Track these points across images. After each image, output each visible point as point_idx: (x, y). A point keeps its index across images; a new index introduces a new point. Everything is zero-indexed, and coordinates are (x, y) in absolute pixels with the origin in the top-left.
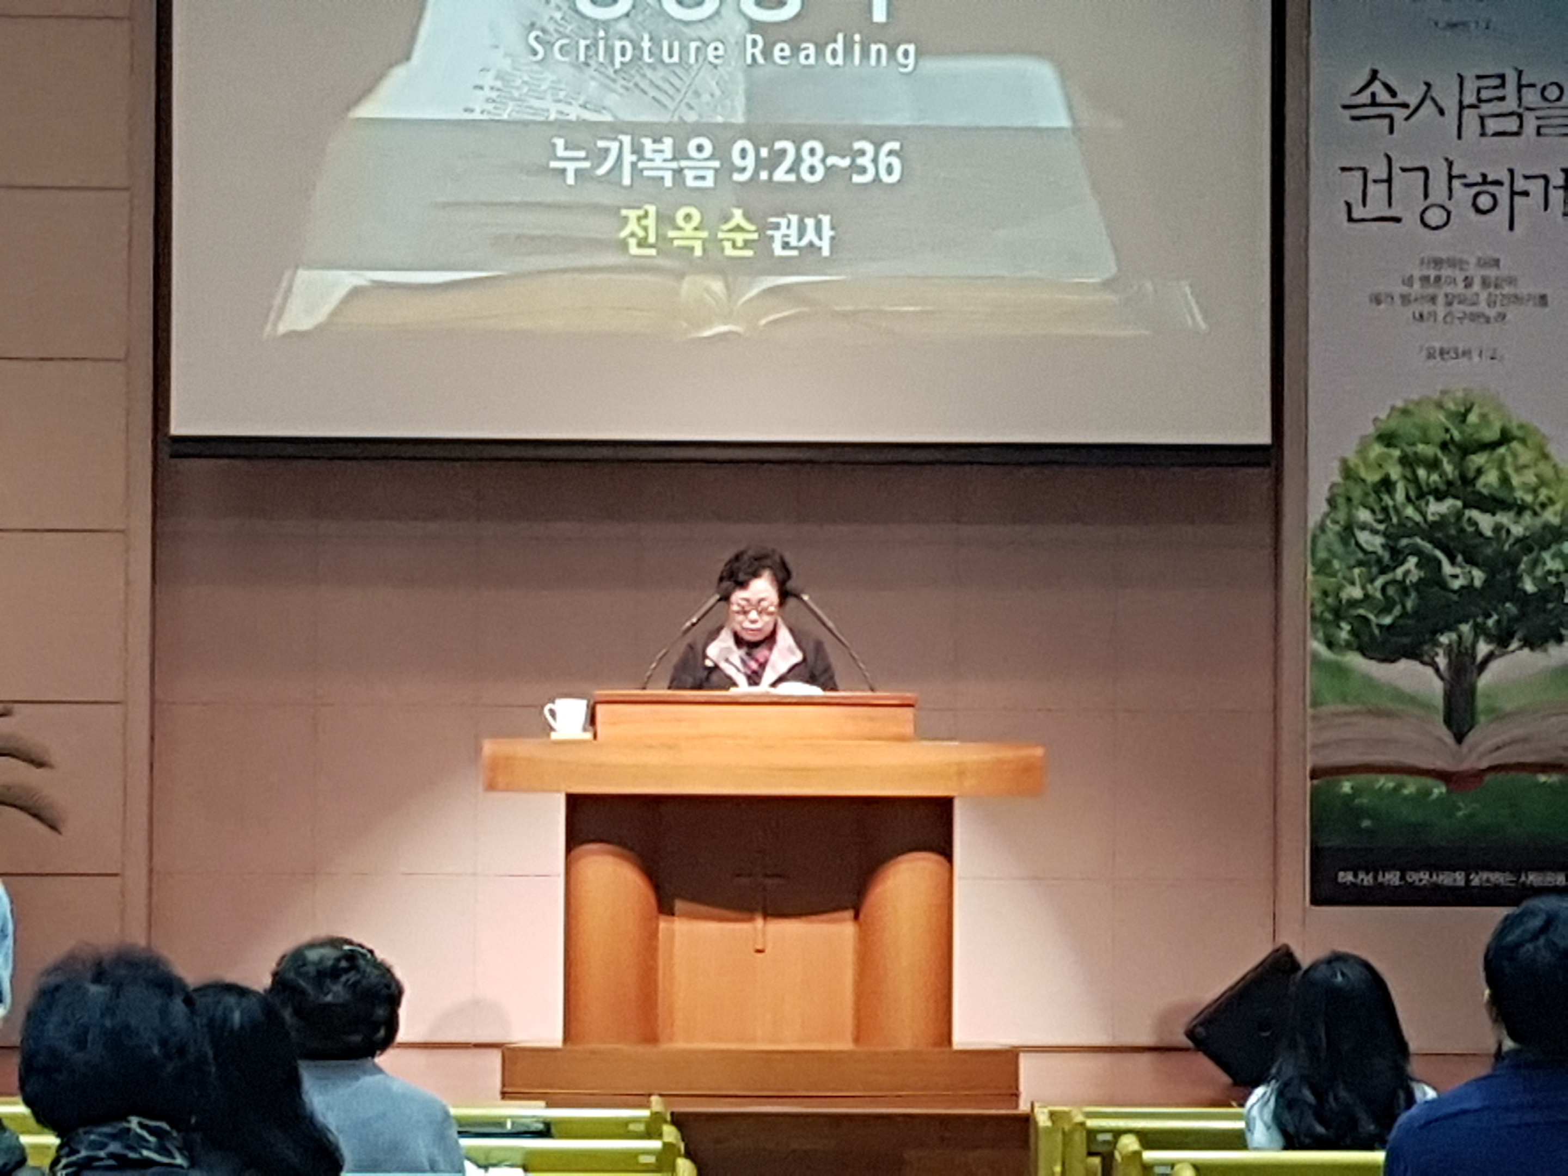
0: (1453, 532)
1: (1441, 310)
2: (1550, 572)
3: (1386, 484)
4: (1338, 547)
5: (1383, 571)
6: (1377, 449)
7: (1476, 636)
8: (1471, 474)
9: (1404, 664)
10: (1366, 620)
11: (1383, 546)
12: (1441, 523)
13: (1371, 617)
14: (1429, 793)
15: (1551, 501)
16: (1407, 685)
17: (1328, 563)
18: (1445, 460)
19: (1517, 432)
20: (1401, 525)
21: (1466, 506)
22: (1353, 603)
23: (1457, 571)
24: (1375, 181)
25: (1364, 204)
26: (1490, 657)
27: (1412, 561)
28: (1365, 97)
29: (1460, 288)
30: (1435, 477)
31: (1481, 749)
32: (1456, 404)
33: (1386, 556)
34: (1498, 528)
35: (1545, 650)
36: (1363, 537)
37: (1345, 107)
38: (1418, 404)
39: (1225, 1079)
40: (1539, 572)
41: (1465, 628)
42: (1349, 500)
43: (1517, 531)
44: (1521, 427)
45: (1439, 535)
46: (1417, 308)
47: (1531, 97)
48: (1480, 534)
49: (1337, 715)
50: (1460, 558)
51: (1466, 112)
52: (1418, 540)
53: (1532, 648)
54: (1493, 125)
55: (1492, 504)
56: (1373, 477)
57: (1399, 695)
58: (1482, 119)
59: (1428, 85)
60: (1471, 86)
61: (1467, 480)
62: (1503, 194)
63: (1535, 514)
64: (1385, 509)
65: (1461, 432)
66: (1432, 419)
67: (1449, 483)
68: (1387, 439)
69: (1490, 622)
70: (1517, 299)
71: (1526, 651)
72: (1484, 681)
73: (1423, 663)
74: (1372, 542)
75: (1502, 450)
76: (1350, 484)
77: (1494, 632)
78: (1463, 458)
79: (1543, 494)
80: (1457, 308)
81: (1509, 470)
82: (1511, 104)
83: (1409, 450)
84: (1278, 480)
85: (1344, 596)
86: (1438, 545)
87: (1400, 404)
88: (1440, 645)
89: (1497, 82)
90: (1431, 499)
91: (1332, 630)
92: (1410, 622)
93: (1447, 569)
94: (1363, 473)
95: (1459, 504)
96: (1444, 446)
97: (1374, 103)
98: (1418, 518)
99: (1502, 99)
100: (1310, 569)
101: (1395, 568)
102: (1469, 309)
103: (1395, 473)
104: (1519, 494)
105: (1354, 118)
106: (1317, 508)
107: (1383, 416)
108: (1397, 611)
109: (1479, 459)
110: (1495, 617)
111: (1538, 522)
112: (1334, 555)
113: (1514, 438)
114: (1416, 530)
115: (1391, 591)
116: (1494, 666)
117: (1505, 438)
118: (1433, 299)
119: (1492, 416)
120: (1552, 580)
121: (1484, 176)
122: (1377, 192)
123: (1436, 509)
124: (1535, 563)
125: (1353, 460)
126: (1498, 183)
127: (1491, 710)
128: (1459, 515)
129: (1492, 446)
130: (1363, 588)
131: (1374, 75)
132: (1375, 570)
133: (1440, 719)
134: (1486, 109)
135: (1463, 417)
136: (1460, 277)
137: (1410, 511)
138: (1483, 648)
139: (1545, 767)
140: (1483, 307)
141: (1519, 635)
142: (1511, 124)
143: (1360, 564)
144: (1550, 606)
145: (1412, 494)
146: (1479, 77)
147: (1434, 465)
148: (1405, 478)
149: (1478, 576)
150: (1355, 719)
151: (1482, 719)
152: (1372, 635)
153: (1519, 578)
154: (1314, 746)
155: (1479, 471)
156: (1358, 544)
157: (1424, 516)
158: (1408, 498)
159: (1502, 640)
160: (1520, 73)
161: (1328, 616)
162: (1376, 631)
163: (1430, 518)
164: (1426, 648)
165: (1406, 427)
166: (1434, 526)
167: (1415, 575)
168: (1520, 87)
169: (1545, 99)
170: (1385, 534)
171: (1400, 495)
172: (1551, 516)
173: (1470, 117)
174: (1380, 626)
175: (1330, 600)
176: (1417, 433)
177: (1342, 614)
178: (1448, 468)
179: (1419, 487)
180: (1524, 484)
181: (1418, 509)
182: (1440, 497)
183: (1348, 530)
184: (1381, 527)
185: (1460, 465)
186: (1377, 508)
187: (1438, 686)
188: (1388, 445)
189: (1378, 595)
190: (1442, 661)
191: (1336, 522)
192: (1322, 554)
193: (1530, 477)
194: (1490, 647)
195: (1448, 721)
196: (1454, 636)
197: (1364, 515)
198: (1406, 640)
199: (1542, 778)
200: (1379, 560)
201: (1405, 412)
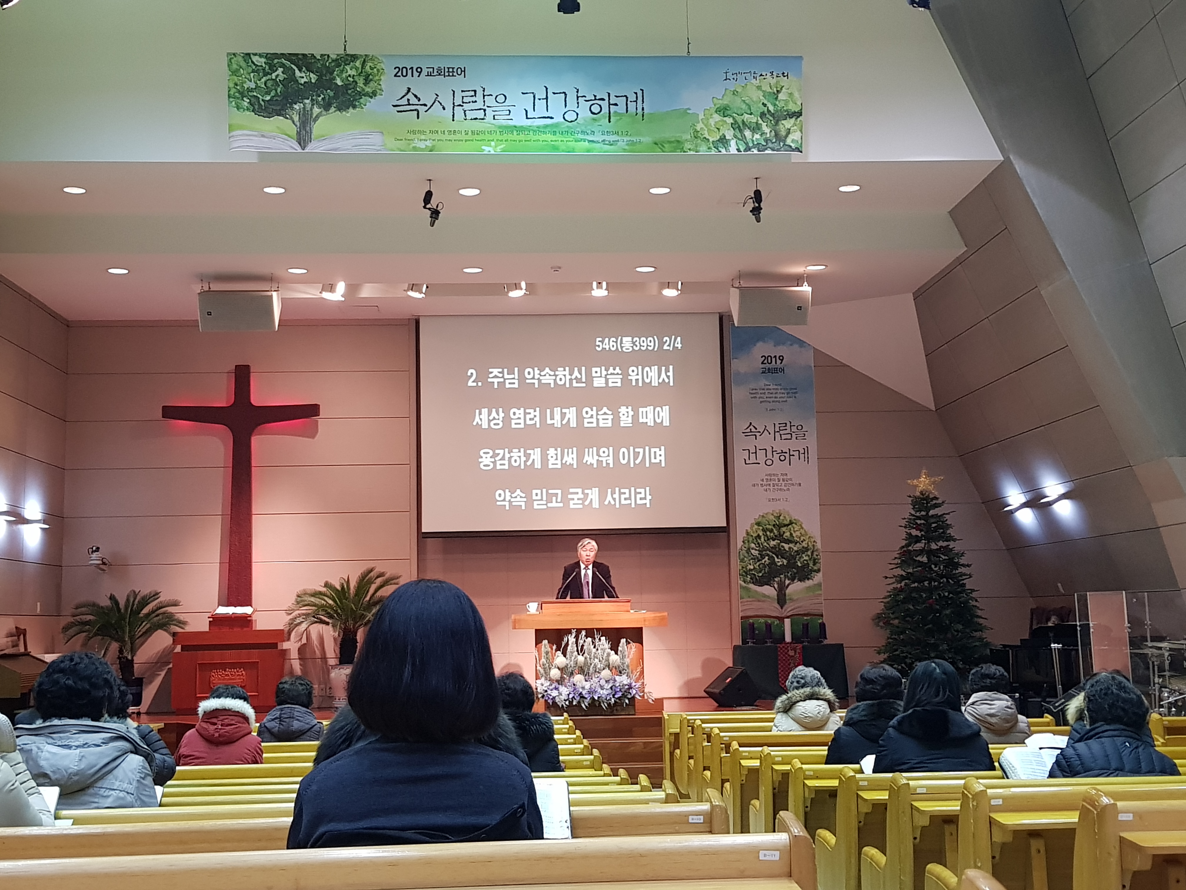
0: (777, 549)
1: (771, 488)
2: (805, 560)
3: (759, 536)
4: (746, 555)
5: (759, 561)
6: (756, 527)
7: (785, 578)
8: (782, 533)
9: (766, 586)
10: (754, 575)
11: (759, 554)
12: (774, 547)
13: (756, 573)
14: (774, 623)
15: (804, 540)
16: (766, 593)
17: (743, 559)
18: (774, 529)
19: (794, 521)
20: (763, 547)
21: (781, 542)
22: (751, 570)
23: (779, 560)
24: (752, 453)
25: (749, 459)
26: (789, 585)
27: (767, 558)
28: (748, 430)
29: (777, 482)
30: (772, 534)
31: (788, 610)
32: (777, 513)
33: (759, 556)
34: (790, 548)
35: (804, 582)
36: (753, 551)
37: (743, 433)
38: (766, 514)
39: (717, 705)
40: (802, 560)
41: (782, 576)
42: (748, 541)
43: (795, 549)
44: (795, 520)
45: (773, 550)
46: (765, 487)
47: (794, 429)
48: (785, 550)
49: (747, 601)
50: (780, 557)
51: (776, 433)
52: (768, 552)
53: (801, 581)
54: (783, 437)
55: (788, 541)
56: (755, 535)
57: (764, 596)
58: (781, 435)
59: (766, 426)
60: (777, 426)
61: (781, 535)
62: (787, 455)
63: (800, 544)
64: (758, 543)
65: (779, 522)
66: (770, 518)
67: (776, 536)
68: (758, 524)
69: (789, 575)
70: (793, 485)
71: (799, 582)
72: (787, 591)
73: (771, 586)
74: (755, 553)
75: (790, 526)
76: (748, 536)
77: (790, 577)
78: (779, 529)
79: (802, 538)
80: (776, 487)
81: (792, 532)
82: (788, 431)
83: (765, 527)
84: (729, 536)
85: (748, 568)
86: (773, 553)
87: (762, 514)
88: (776, 582)
89: (785, 425)
90: (771, 540)
91: (745, 578)
92: (766, 575)
93: (776, 560)
94: (752, 534)
95: (779, 542)
96: (774, 525)
97: (751, 432)
98: (768, 546)
99: (786, 429)
100: (739, 561)
101: (761, 560)
102: (779, 487)
103: (761, 534)
104: (796, 539)
105: (746, 436)
106: (740, 544)
107: (757, 518)
108: (763, 572)
109: (784, 529)
110: (790, 573)
111: (801, 546)
112: (745, 557)
113: (793, 523)
114: (768, 549)
115: (761, 566)
116: (790, 586)
117: (791, 523)
118: (770, 485)
119: (787, 517)
120: (805, 562)
121: (782, 451)
122: (753, 456)
123: (773, 543)
124: (800, 558)
125: (749, 530)
126: (786, 453)
127: (790, 599)
128: (779, 544)
129: (788, 525)
130: (753, 565)
131: (751, 423)
132: (756, 560)
133: (776, 601)
134: (781, 432)
135: (779, 517)
136: (777, 478)
137: (765, 544)
138: (787, 582)
139: (805, 615)
140: (783, 487)
141: (797, 578)
142: (789, 436)
143: (752, 559)
144: (805, 570)
145: (766, 539)
146: (779, 424)
147: (771, 531)
148: (763, 534)
149: (785, 562)
150: (753, 603)
151: (787, 602)
152: (756, 579)
153: (797, 562)
154: (742, 611)
155: (784, 532)
156: (751, 554)
157: (769, 545)
158: (765, 540)
159: (793, 579)
160: (791, 423)
161: (744, 573)
162: (758, 578)
163: (771, 546)
164: (772, 582)
165: (764, 520)
166: (772, 548)
167: (768, 562)
168: (791, 426)
169: (798, 429)
170: (759, 551)
171: (762, 539)
172: (804, 544)
173: (777, 434)
174: (758, 576)
175: (744, 569)
176: (767, 522)
177: (748, 573)
178: (775, 532)
179: (768, 537)
180: (797, 536)
181: (768, 544)
182: (774, 540)
183: (748, 550)
184: (757, 549)
185: (779, 532)
186: (756, 543)
187: (776, 593)
188: (759, 526)
189: (758, 568)
190: (776, 586)
191: (745, 547)
192: (742, 557)
193: (798, 533)
194: (789, 582)
195: (778, 603)
196: (779, 579)
197: (753, 545)
198: (765, 580)
199: (805, 618)
200: (758, 558)
201: (763, 516)
